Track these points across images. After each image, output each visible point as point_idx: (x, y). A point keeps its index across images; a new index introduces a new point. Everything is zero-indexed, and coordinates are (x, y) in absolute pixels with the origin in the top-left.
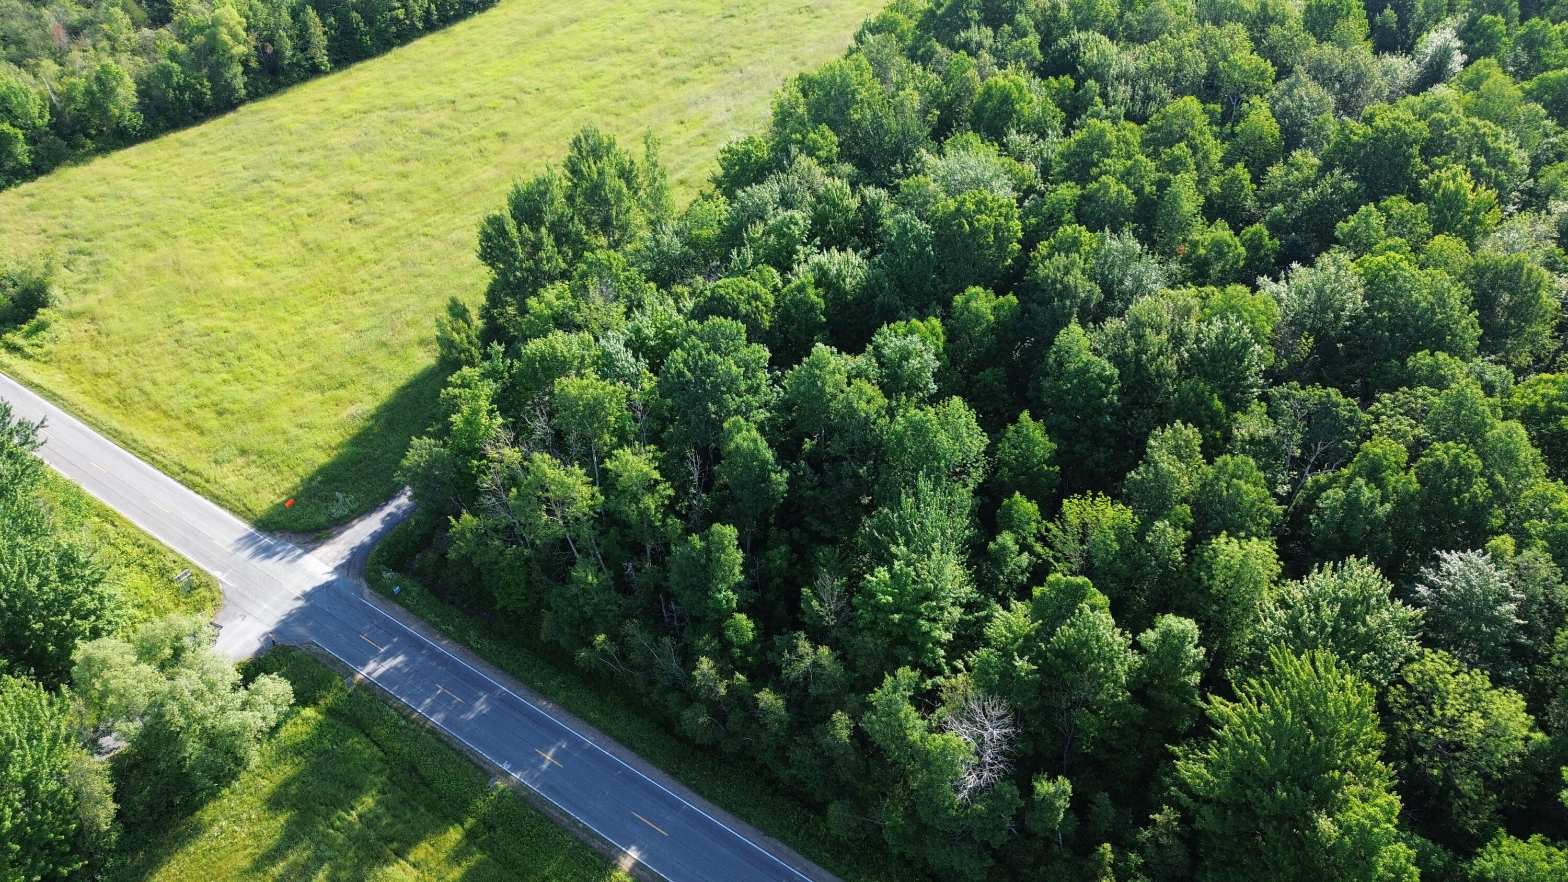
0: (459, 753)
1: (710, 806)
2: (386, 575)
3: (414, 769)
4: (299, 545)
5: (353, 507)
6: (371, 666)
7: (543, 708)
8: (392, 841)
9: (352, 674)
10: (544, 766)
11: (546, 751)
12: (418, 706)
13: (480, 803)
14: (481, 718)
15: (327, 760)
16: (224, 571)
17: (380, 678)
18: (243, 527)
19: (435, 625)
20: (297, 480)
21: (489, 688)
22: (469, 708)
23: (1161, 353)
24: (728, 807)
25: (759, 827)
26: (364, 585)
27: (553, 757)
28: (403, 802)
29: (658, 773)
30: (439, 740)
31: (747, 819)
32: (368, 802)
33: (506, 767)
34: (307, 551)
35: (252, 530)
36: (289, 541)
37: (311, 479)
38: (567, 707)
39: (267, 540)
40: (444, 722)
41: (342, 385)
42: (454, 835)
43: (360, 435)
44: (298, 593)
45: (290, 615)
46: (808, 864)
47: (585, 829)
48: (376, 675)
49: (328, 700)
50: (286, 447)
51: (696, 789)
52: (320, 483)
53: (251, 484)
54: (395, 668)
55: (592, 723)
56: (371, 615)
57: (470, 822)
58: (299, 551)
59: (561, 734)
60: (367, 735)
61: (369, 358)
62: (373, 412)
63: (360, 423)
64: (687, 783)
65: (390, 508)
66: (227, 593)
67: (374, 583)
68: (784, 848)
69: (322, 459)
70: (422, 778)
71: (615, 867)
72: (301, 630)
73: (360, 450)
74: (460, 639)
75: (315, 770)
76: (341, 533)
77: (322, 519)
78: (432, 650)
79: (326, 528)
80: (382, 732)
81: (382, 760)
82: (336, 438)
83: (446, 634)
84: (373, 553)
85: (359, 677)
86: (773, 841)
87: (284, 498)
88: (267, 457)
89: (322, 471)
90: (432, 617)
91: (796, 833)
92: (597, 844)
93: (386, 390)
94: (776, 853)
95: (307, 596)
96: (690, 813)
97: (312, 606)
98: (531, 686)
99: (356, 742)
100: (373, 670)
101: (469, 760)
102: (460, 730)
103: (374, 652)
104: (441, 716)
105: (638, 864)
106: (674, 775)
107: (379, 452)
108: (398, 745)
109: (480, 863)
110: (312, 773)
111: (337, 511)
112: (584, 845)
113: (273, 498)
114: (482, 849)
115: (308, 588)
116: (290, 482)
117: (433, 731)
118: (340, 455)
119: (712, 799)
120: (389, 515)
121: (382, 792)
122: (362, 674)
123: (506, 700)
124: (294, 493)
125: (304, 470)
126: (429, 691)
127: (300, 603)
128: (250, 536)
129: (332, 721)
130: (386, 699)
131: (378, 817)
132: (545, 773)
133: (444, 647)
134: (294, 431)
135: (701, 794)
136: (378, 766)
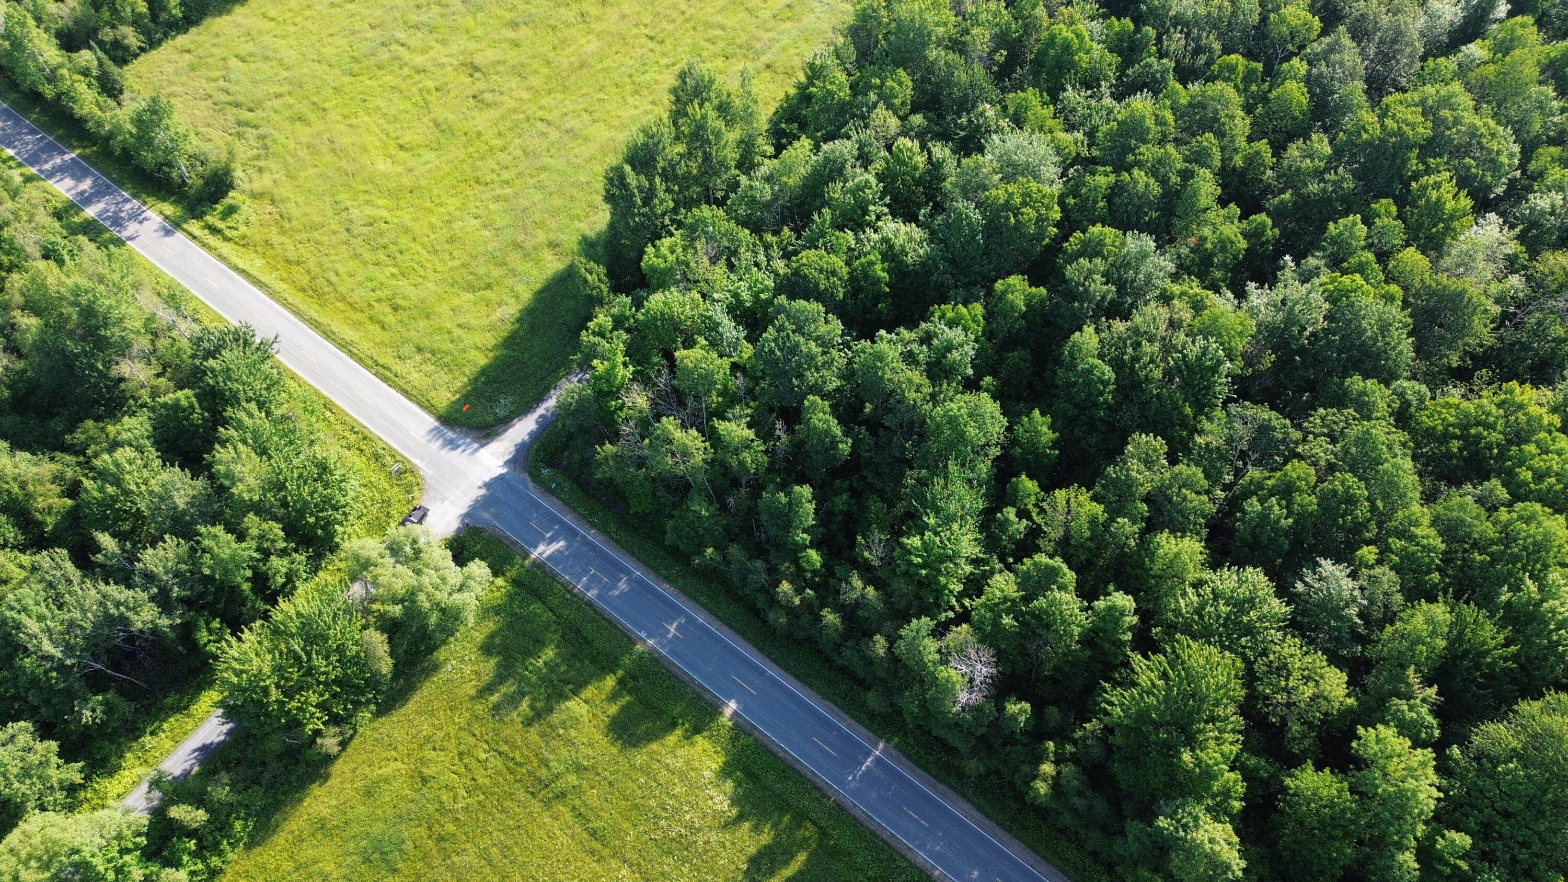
0: (610, 622)
1: (785, 674)
2: (545, 472)
3: (578, 631)
4: (475, 440)
5: (512, 408)
6: (541, 548)
7: (666, 590)
8: (569, 683)
9: (526, 555)
10: (670, 636)
11: (671, 624)
12: (578, 583)
13: (627, 661)
14: (623, 595)
15: (517, 620)
16: (422, 460)
17: (549, 558)
18: (431, 422)
19: (584, 517)
20: (465, 380)
21: (628, 572)
22: (615, 587)
23: (1152, 361)
24: (797, 677)
25: (819, 692)
26: (529, 479)
27: (677, 629)
28: (573, 655)
29: (750, 647)
30: (595, 611)
31: (811, 686)
32: (549, 653)
33: (643, 635)
34: (482, 446)
35: (437, 424)
36: (467, 435)
37: (476, 379)
38: (683, 590)
39: (450, 434)
40: (599, 597)
41: (489, 286)
42: (610, 682)
43: (509, 338)
44: (480, 483)
45: (477, 501)
46: (850, 721)
47: (700, 685)
48: (545, 555)
49: (512, 573)
50: (452, 346)
51: (776, 661)
52: (484, 383)
53: (430, 381)
54: (558, 551)
55: (702, 605)
56: (538, 506)
57: (620, 673)
58: (476, 445)
59: (680, 612)
60: (544, 603)
61: (508, 259)
62: (518, 315)
63: (508, 327)
64: (769, 656)
65: (540, 411)
66: (427, 479)
67: (536, 478)
68: (836, 709)
69: (482, 361)
70: (585, 639)
71: (721, 713)
72: (486, 515)
73: (511, 353)
74: (603, 529)
75: (510, 626)
76: (505, 431)
77: (490, 419)
78: (583, 537)
79: (493, 426)
80: (553, 601)
81: (555, 622)
82: (491, 340)
83: (593, 525)
84: (533, 453)
85: (533, 556)
86: (827, 703)
87: (458, 396)
88: (439, 356)
89: (484, 371)
90: (581, 510)
91: (844, 699)
92: (708, 696)
93: (526, 295)
94: (830, 711)
95: (487, 485)
96: (771, 678)
97: (492, 495)
98: (657, 571)
99: (536, 607)
100: (542, 551)
101: (617, 628)
102: (608, 604)
103: (542, 537)
104: (595, 592)
105: (735, 713)
106: (761, 650)
107: (526, 356)
108: (567, 613)
109: (629, 702)
110: (508, 629)
111: (501, 412)
112: (700, 697)
113: (449, 395)
114: (630, 693)
115: (487, 479)
116: (461, 382)
117: (589, 604)
118: (496, 358)
119: (787, 669)
120: (541, 416)
121: (558, 647)
122: (535, 554)
123: (639, 582)
124: (464, 392)
125: (470, 371)
126: (585, 572)
127: (483, 492)
128: (436, 428)
129: (517, 590)
130: (554, 577)
131: (557, 665)
132: (670, 642)
133: (592, 535)
134: (458, 332)
135: (779, 665)
136: (553, 628)
